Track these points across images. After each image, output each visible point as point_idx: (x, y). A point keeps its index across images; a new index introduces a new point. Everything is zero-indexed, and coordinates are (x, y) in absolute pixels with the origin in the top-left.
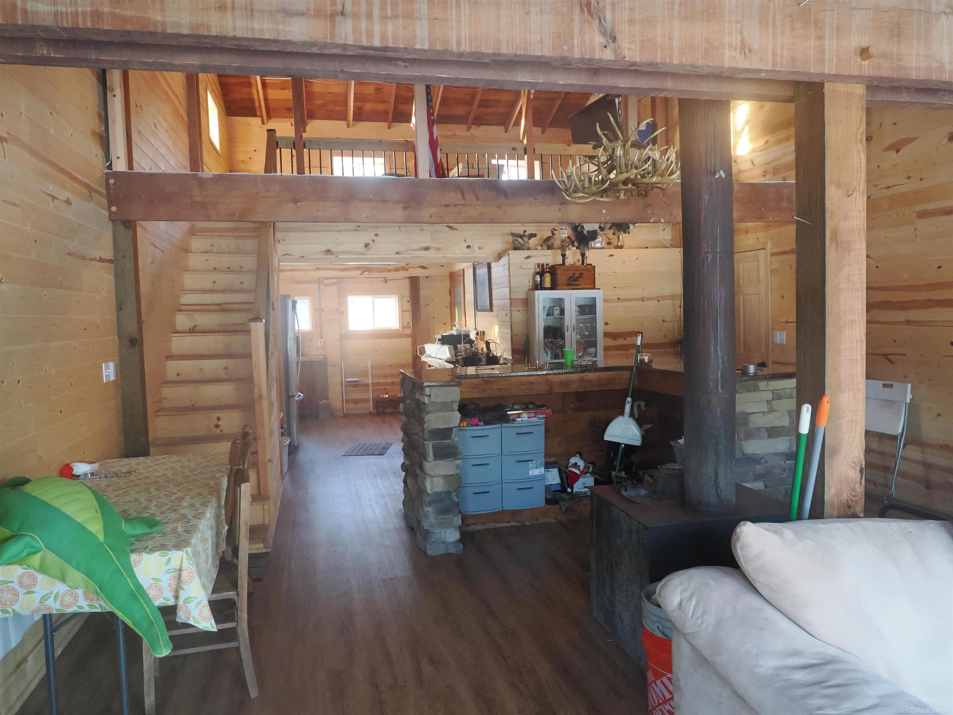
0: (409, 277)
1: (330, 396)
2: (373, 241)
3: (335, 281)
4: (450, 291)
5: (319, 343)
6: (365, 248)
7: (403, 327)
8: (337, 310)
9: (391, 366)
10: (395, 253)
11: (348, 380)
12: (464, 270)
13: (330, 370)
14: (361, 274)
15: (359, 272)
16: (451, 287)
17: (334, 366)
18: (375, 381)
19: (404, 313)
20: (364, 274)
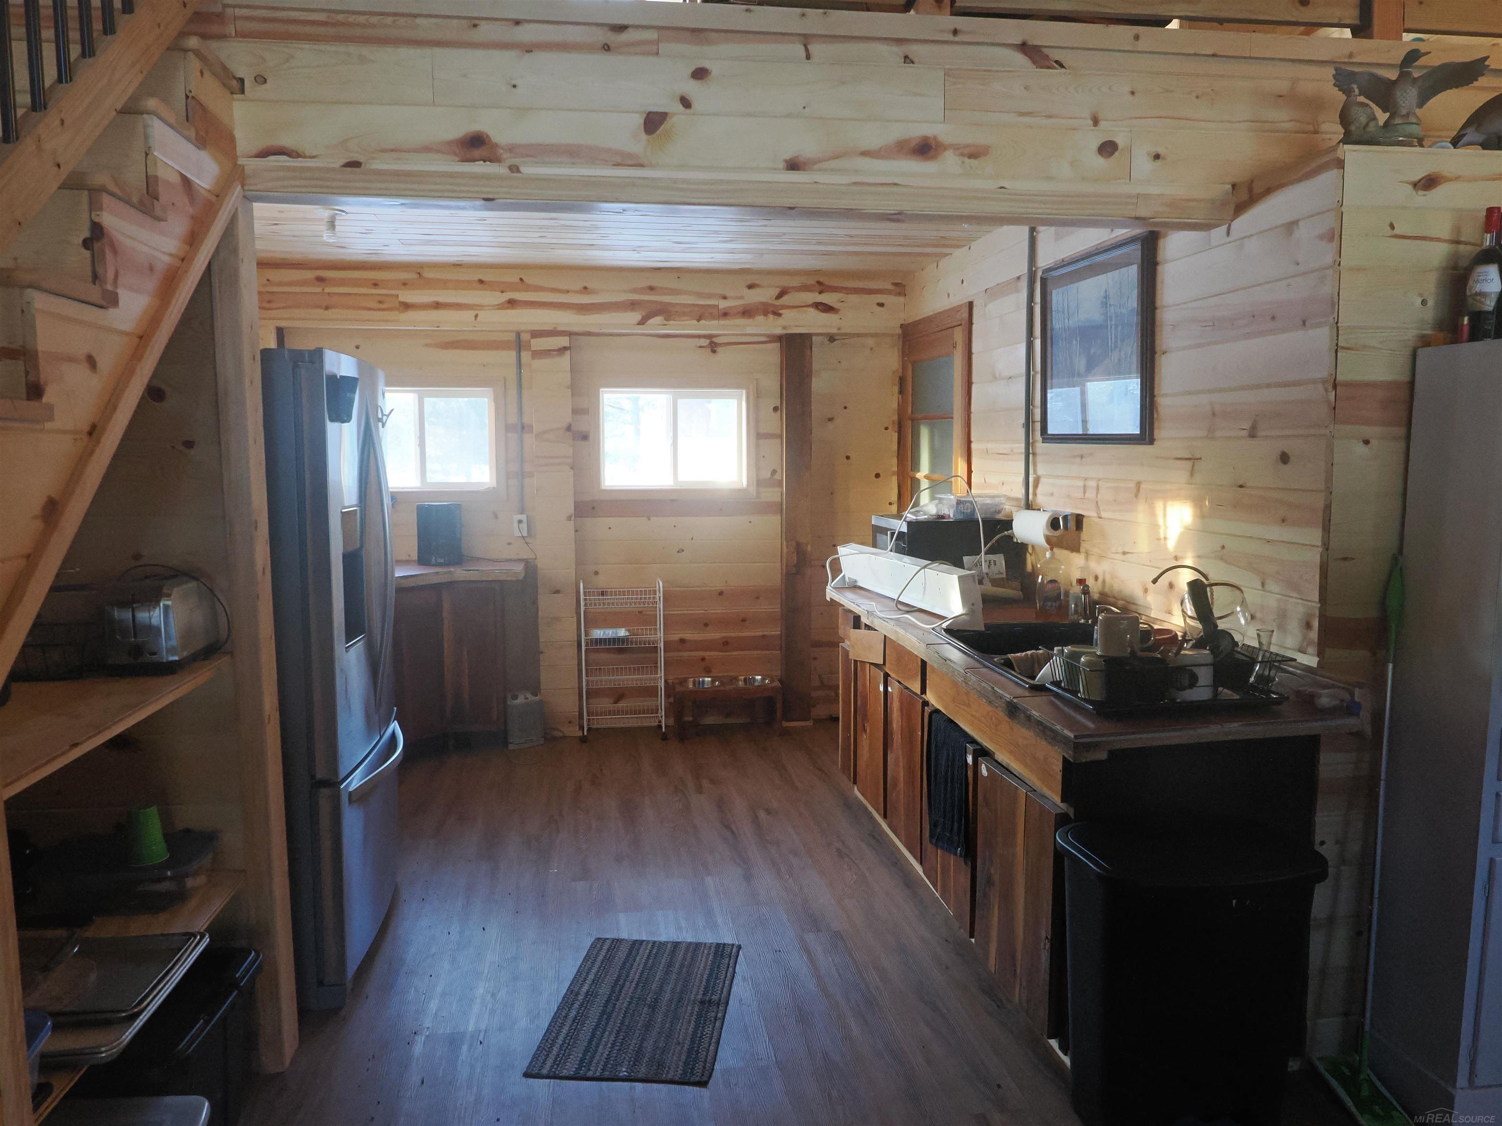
0: (780, 338)
1: (544, 677)
2: (686, 103)
3: (564, 341)
4: (902, 381)
5: (516, 524)
6: (643, 136)
7: (759, 483)
8: (569, 428)
9: (721, 593)
10: (782, 165)
11: (598, 633)
12: (971, 305)
13: (547, 604)
14: (642, 323)
15: (636, 316)
16: (904, 368)
17: (557, 592)
18: (675, 637)
19: (762, 441)
20: (651, 321)
